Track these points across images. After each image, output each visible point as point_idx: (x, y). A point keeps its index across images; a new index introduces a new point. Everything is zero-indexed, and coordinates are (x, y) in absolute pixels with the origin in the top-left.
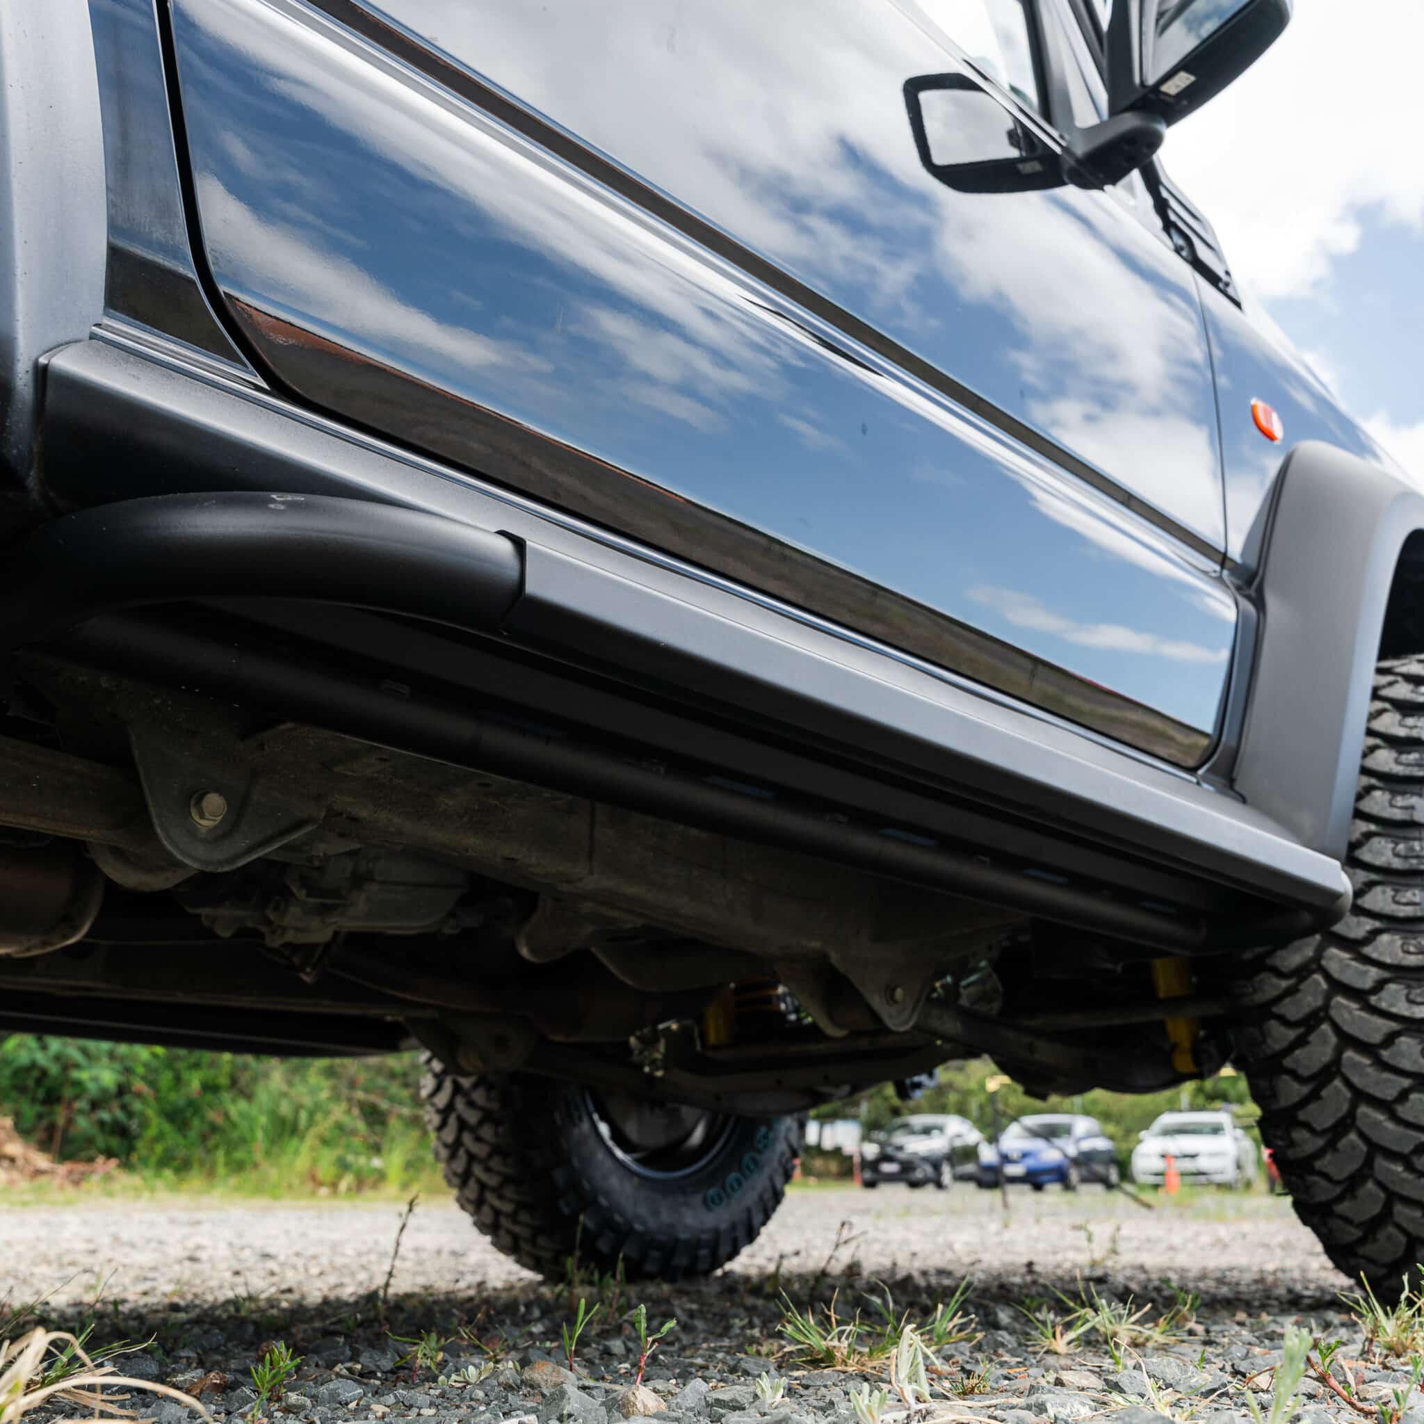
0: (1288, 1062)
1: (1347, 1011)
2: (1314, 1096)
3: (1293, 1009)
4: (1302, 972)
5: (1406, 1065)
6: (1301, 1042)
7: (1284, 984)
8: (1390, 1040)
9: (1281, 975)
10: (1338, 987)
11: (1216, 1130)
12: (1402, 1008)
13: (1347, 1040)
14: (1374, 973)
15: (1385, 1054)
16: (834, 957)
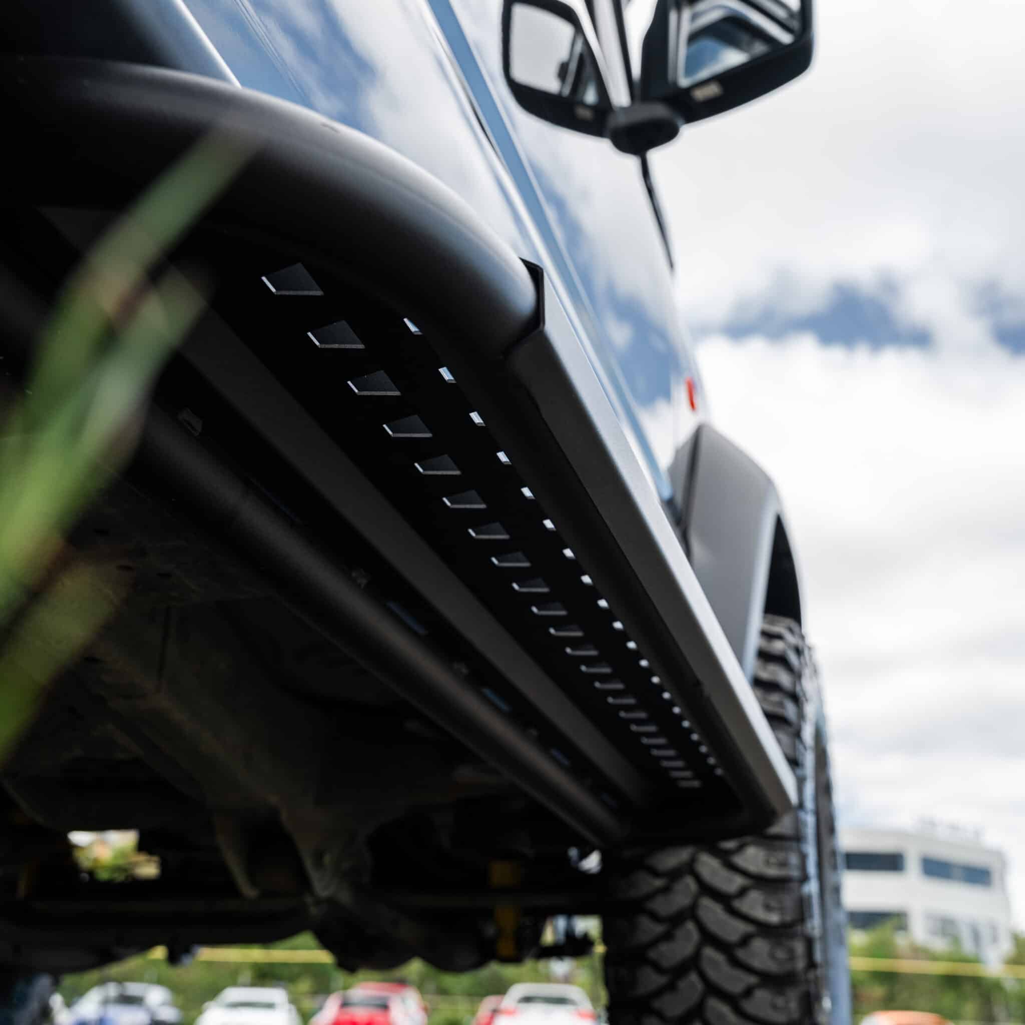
0: (652, 954)
1: (712, 912)
2: (671, 987)
3: (664, 906)
4: (675, 875)
5: (756, 963)
6: (668, 937)
7: (658, 883)
8: (745, 941)
9: (656, 874)
10: (707, 890)
11: (270, 1006)
12: (760, 914)
13: (709, 938)
14: (738, 881)
15: (741, 954)
16: (284, 816)
